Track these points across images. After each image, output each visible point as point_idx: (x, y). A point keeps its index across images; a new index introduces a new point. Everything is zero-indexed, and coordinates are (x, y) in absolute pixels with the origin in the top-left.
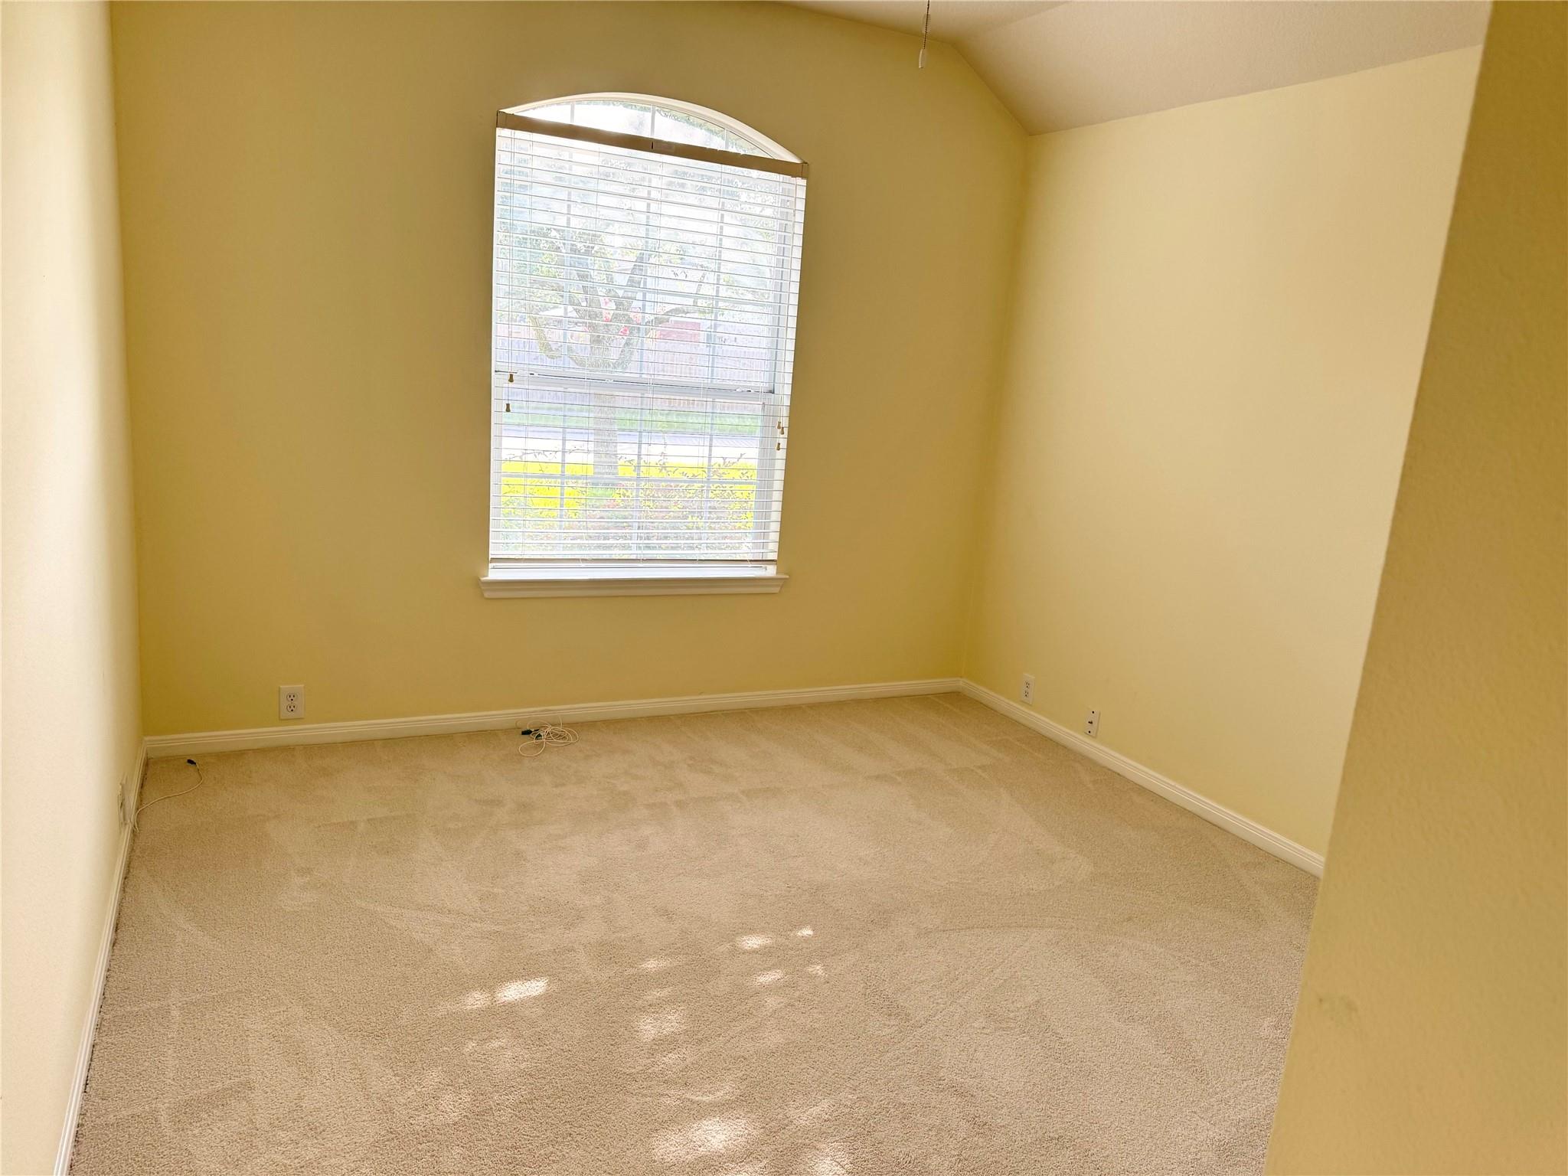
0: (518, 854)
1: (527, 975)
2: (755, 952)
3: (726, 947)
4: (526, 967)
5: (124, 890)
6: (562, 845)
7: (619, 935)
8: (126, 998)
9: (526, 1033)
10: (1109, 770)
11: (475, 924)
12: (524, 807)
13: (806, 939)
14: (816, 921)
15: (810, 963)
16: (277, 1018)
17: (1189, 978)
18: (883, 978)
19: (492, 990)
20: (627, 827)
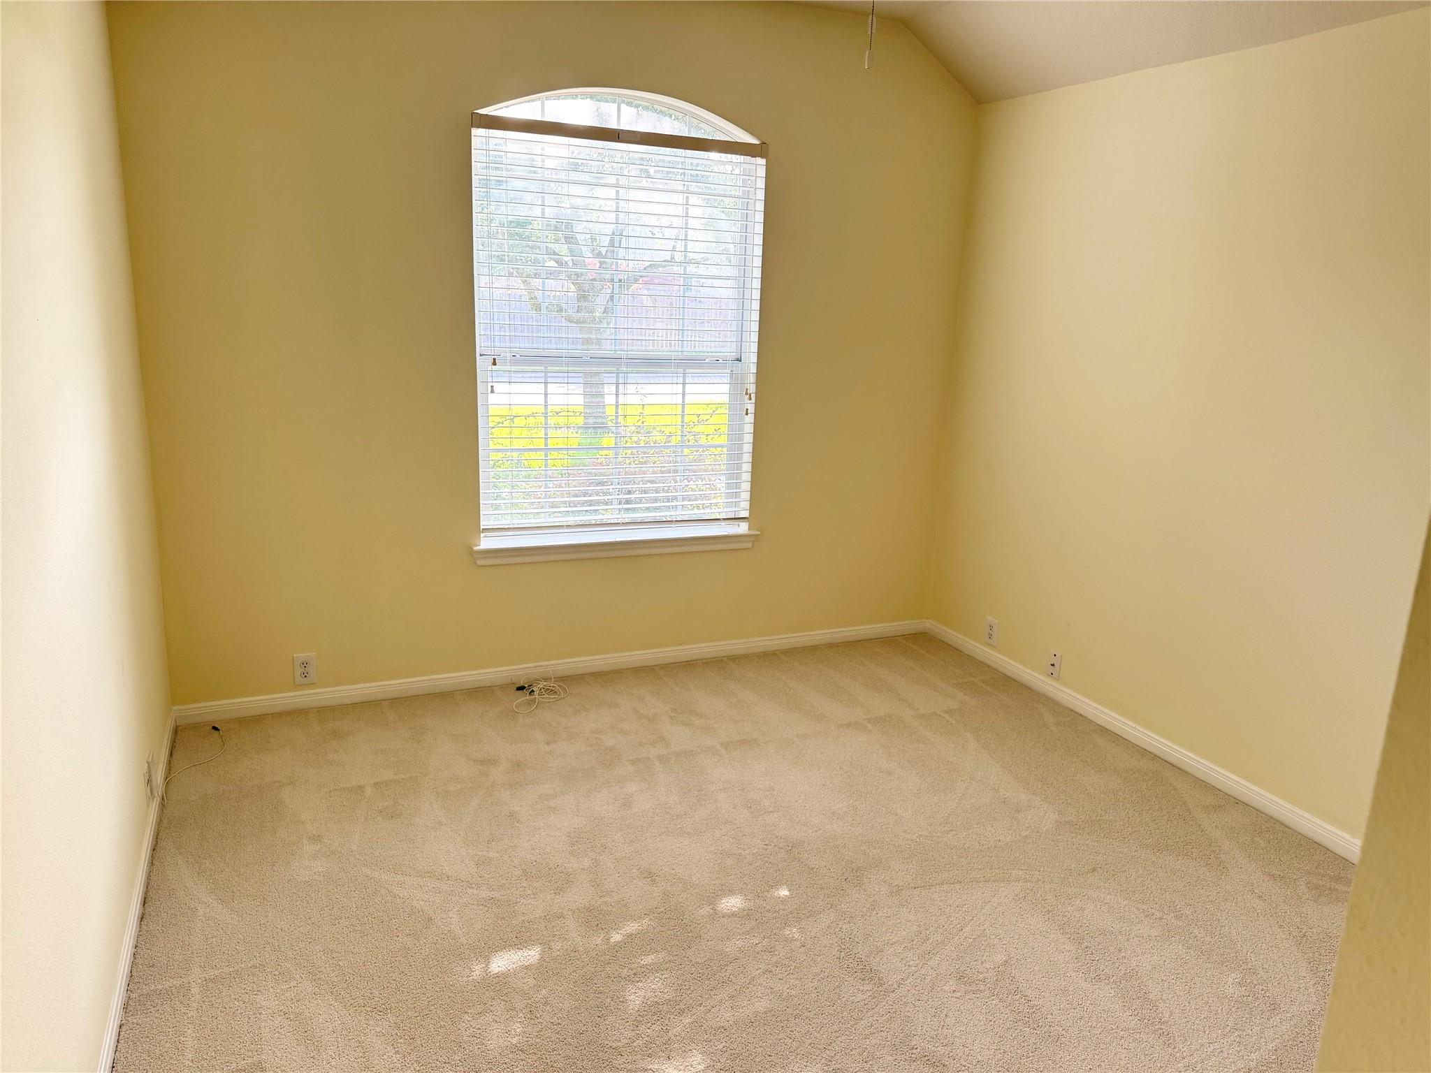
0: (512, 815)
1: (520, 942)
2: (734, 915)
3: (705, 911)
4: (518, 936)
5: (152, 863)
6: (553, 806)
7: (604, 899)
8: (152, 975)
9: (519, 1005)
10: (1072, 710)
11: (471, 890)
12: (518, 766)
13: (783, 901)
14: (792, 881)
15: (786, 924)
16: (288, 994)
17: (1154, 932)
18: (856, 939)
19: (487, 961)
20: (614, 784)
